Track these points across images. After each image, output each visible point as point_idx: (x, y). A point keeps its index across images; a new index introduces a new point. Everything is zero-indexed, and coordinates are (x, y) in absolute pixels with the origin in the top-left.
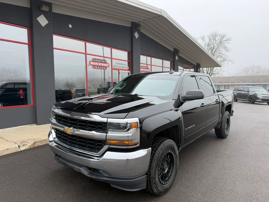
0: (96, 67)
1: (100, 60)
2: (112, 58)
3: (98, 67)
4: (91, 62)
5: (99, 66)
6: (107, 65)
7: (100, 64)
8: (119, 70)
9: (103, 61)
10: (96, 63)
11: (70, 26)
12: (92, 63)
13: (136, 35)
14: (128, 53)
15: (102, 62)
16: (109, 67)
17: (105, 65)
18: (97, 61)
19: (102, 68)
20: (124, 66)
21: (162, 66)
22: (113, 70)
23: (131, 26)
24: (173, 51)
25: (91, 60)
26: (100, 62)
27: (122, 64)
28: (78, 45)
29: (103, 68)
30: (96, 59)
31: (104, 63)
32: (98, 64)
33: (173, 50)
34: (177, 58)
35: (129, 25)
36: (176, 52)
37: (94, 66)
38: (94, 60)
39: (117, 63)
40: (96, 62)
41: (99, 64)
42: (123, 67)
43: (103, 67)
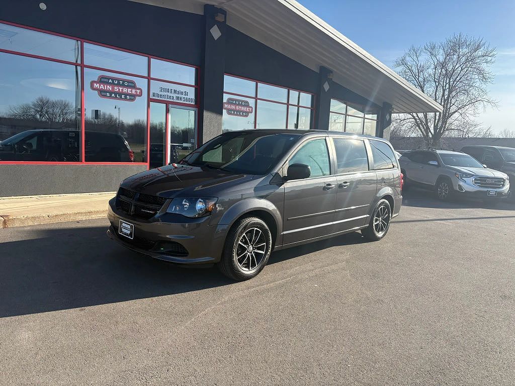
0: (108, 94)
1: (119, 80)
2: (149, 78)
3: (113, 95)
4: (95, 84)
5: (116, 93)
6: (136, 92)
7: (119, 89)
8: (167, 103)
9: (126, 84)
10: (108, 86)
11: (43, 6)
12: (98, 85)
13: (216, 33)
14: (196, 69)
16: (140, 95)
17: (132, 91)
18: (110, 81)
19: (123, 96)
20: (179, 96)
21: (286, 102)
22: (151, 103)
24: (319, 72)
25: (96, 80)
26: (118, 85)
27: (175, 91)
28: (66, 47)
29: (126, 97)
30: (109, 78)
32: (113, 88)
33: (317, 71)
34: (326, 87)
36: (324, 73)
37: (102, 93)
38: (102, 80)
39: (162, 89)
40: (108, 83)
41: (116, 89)
42: (178, 98)
43: (126, 95)
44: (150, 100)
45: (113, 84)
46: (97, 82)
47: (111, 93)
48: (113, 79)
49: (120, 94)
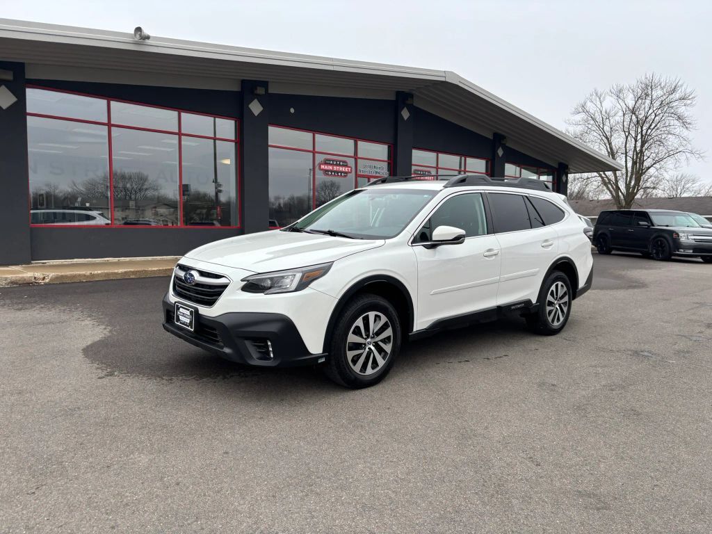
0: (330, 173)
1: (336, 161)
2: (356, 158)
3: (333, 174)
4: (322, 166)
5: (335, 172)
6: (348, 170)
7: (337, 168)
8: (369, 178)
9: (341, 163)
10: (330, 167)
11: (292, 110)
12: (324, 166)
13: (405, 114)
14: (389, 147)
15: (339, 165)
16: (350, 173)
17: (345, 169)
18: (331, 162)
19: (340, 174)
20: (379, 170)
22: (359, 179)
23: (394, 99)
24: (492, 139)
26: (337, 165)
27: (375, 167)
28: (302, 138)
30: (330, 160)
31: (343, 166)
32: (333, 168)
33: (491, 137)
34: (500, 152)
35: (393, 98)
36: (498, 139)
37: (326, 172)
38: (327, 162)
39: (365, 166)
40: (329, 164)
41: (335, 168)
42: (377, 172)
43: (341, 172)
44: (357, 176)
45: (333, 165)
46: (323, 164)
47: (332, 172)
48: (333, 161)
49: (338, 172)
